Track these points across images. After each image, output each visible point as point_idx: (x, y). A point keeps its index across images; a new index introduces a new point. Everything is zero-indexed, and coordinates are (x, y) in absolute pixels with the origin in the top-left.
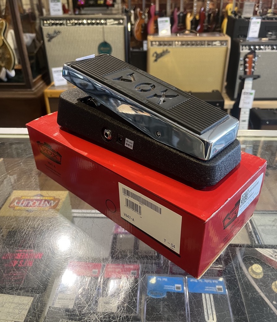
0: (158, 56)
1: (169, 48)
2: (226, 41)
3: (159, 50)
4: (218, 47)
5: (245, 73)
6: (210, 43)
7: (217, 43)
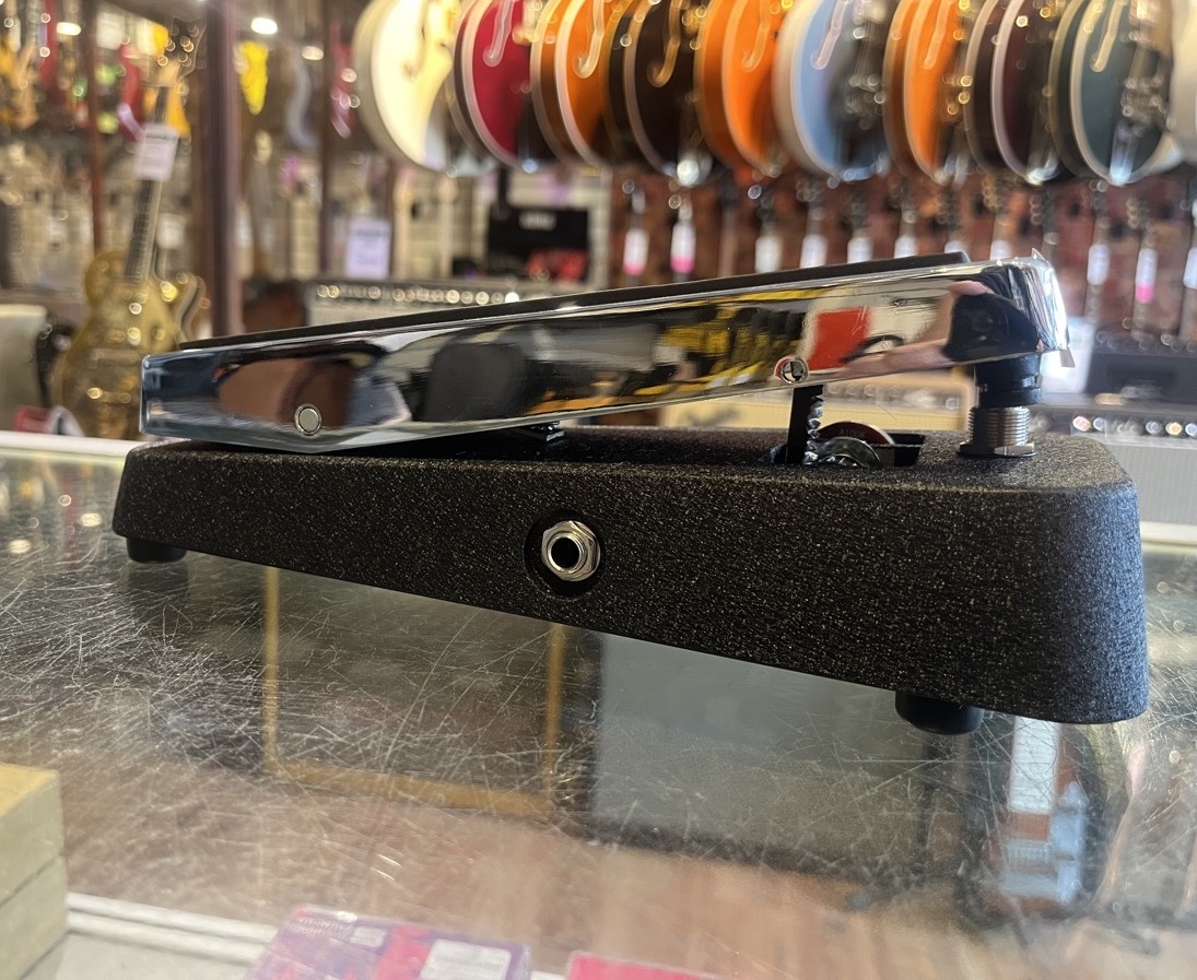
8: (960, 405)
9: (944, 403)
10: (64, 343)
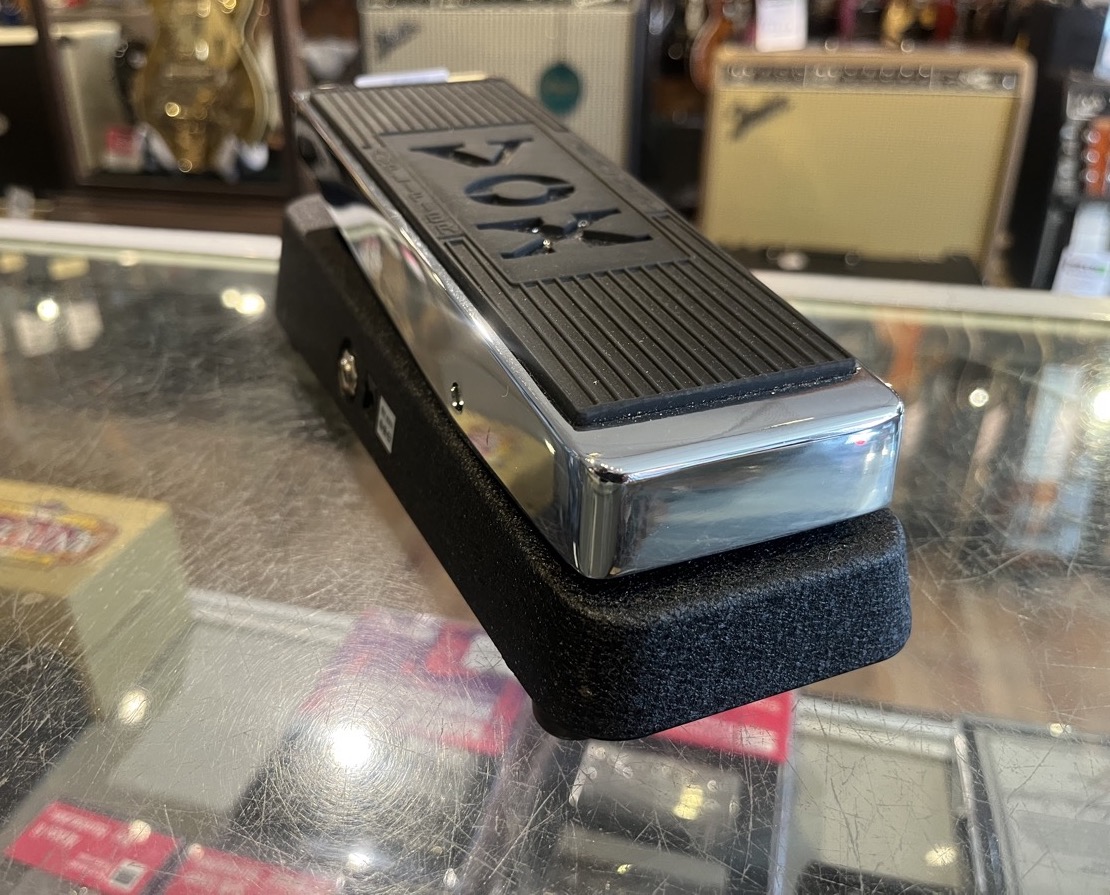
0: (748, 118)
1: (794, 93)
2: (1015, 74)
3: (754, 95)
4: (984, 95)
5: (1081, 185)
6: (949, 78)
7: (980, 80)
8: (1017, 83)
9: (1001, 81)
10: (140, 61)
